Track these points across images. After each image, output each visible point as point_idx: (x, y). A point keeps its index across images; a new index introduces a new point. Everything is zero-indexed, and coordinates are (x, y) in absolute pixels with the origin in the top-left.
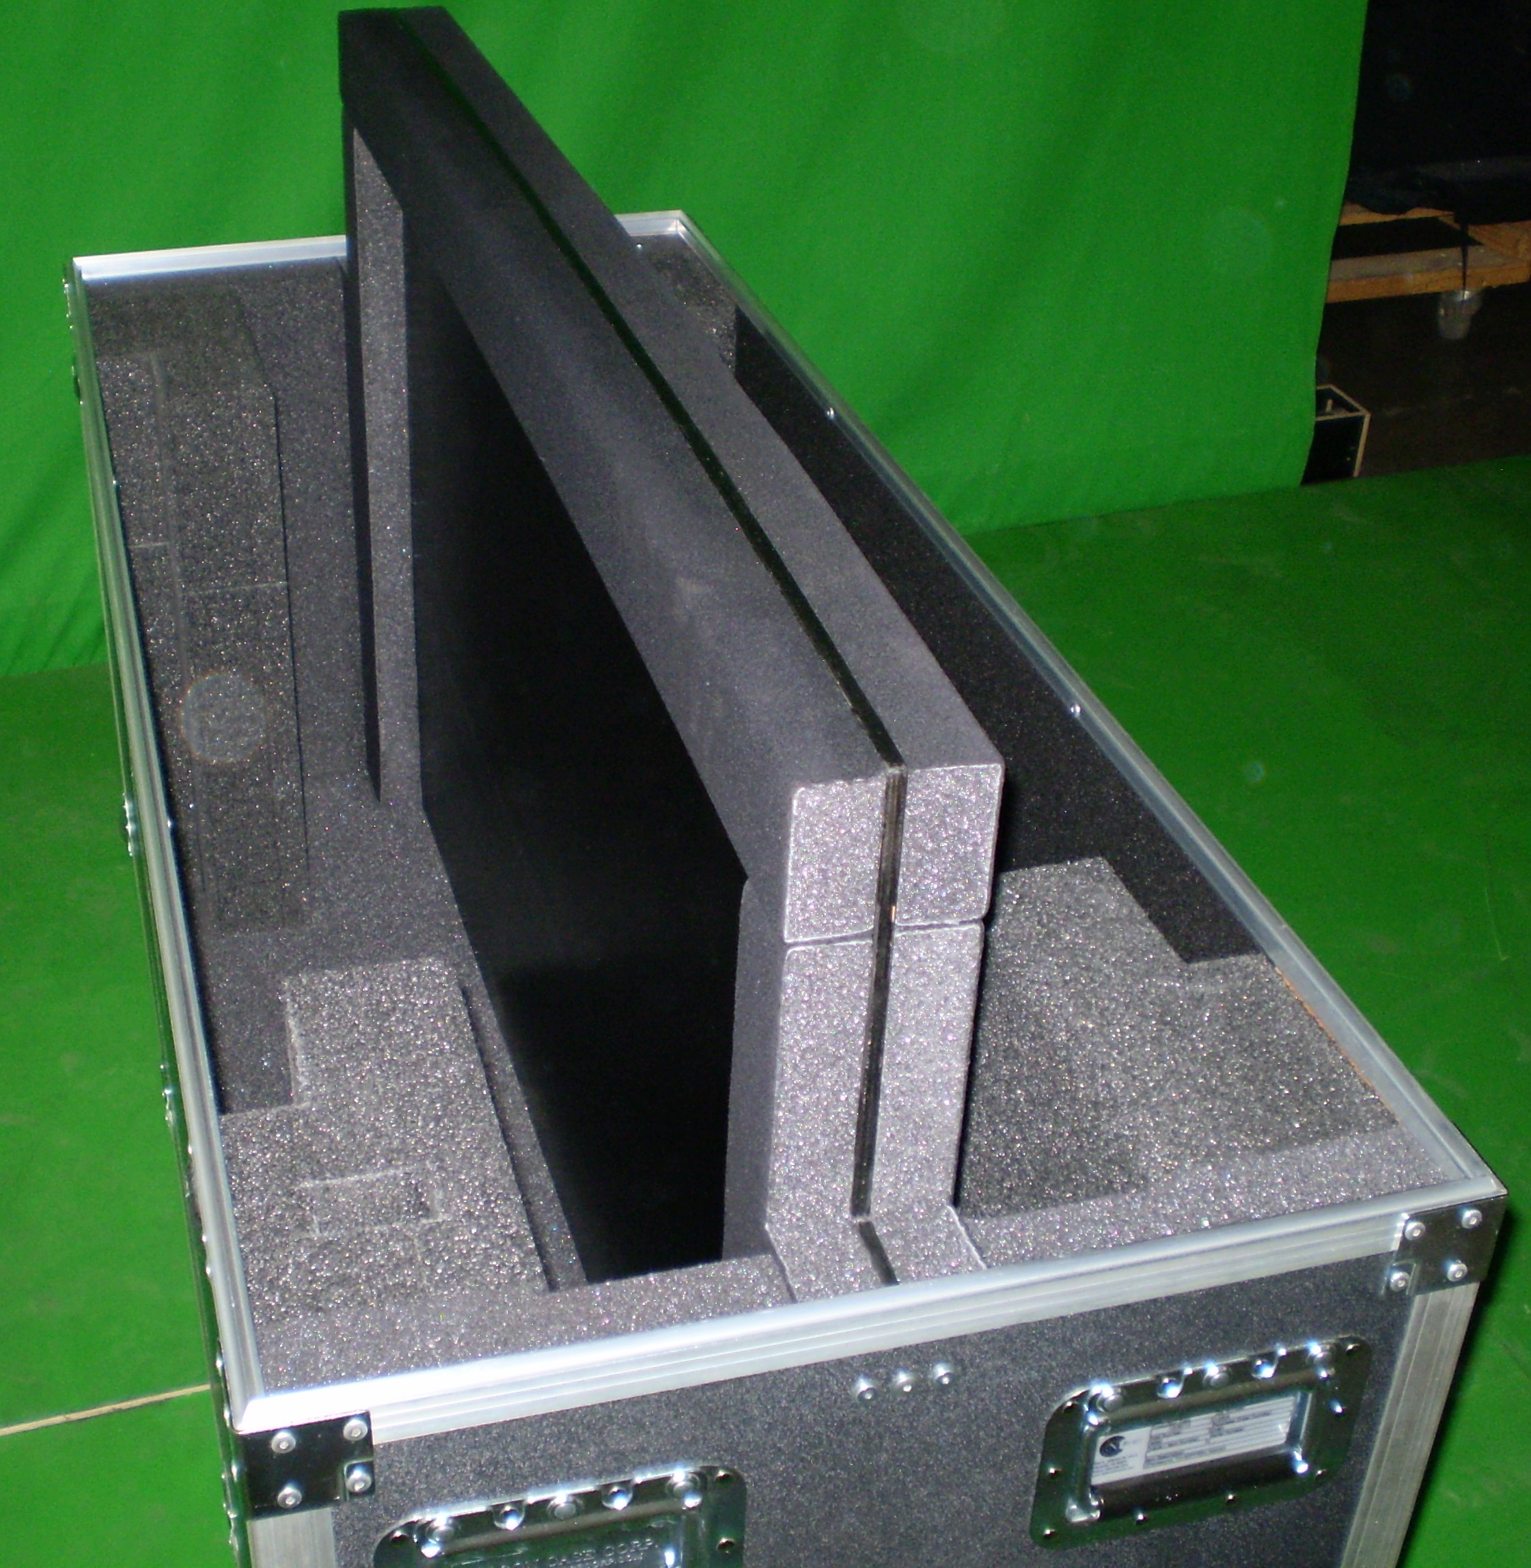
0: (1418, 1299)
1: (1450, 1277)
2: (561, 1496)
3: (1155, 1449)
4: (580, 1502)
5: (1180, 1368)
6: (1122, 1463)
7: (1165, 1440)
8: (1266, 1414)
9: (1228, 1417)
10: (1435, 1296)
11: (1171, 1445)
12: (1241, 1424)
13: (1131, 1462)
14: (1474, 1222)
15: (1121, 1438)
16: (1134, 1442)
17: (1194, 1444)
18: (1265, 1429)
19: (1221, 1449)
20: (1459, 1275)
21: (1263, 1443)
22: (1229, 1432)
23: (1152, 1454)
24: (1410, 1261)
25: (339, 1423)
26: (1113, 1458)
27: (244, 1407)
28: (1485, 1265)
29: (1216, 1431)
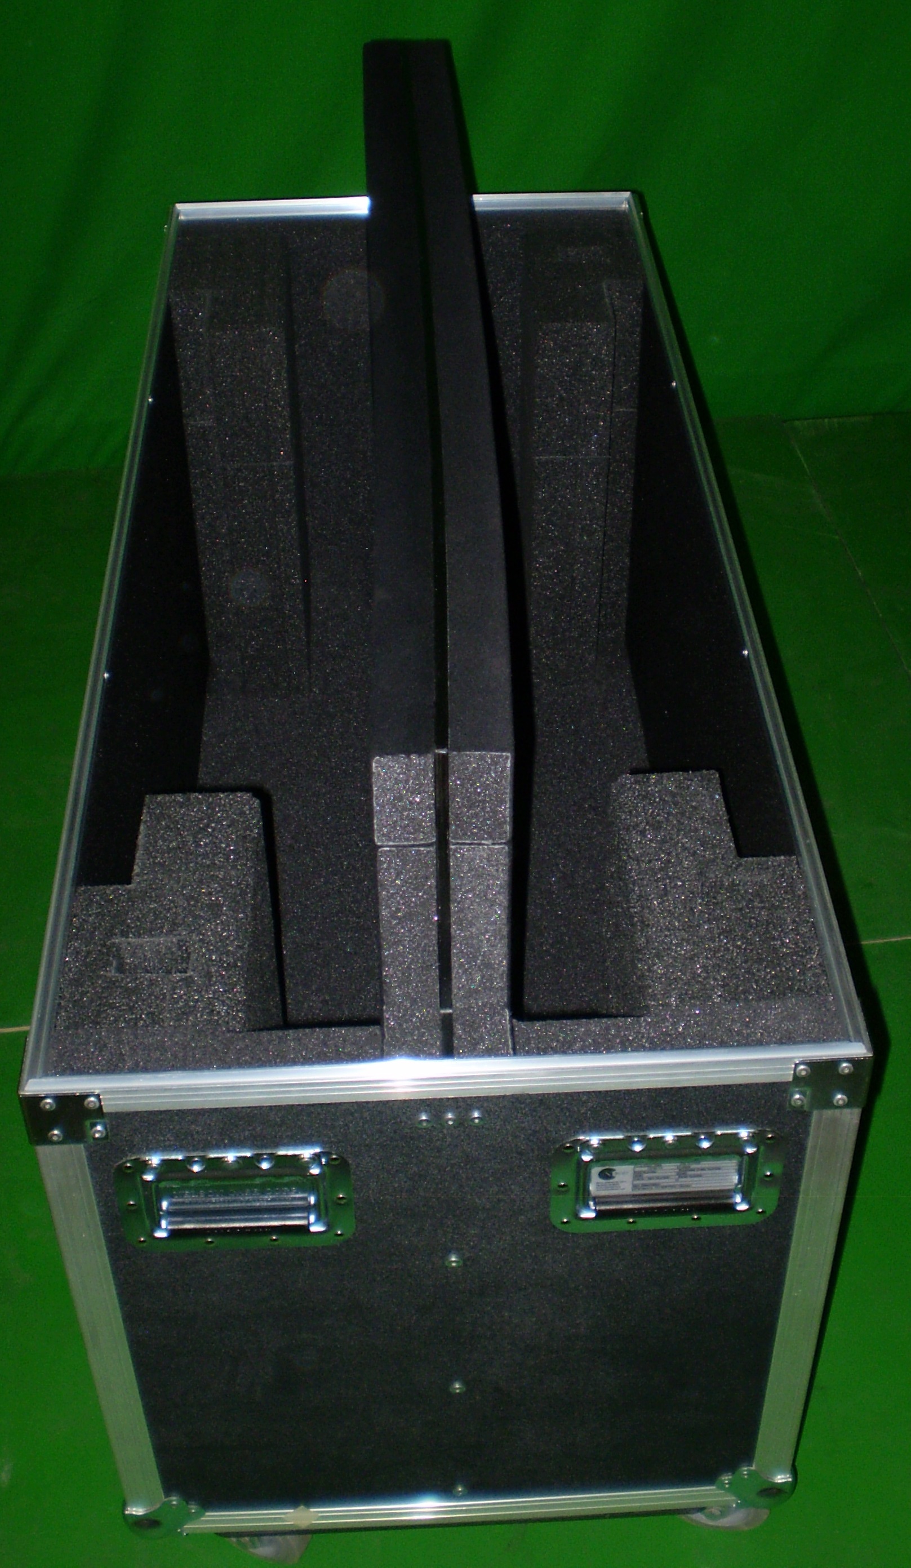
0: (815, 1113)
1: (835, 1102)
2: (231, 1156)
3: (638, 1180)
4: (241, 1162)
5: (647, 1134)
6: (616, 1185)
7: (645, 1175)
8: (719, 1169)
9: (689, 1167)
10: (828, 1113)
11: (650, 1178)
12: (699, 1172)
13: (622, 1185)
14: (847, 1071)
15: (614, 1170)
16: (623, 1173)
17: (667, 1180)
18: (721, 1178)
19: (688, 1186)
20: (841, 1102)
21: (719, 1186)
22: (691, 1176)
23: (637, 1182)
24: (806, 1089)
25: (84, 1097)
26: (608, 1181)
27: (27, 1080)
28: (863, 1097)
29: (682, 1174)
